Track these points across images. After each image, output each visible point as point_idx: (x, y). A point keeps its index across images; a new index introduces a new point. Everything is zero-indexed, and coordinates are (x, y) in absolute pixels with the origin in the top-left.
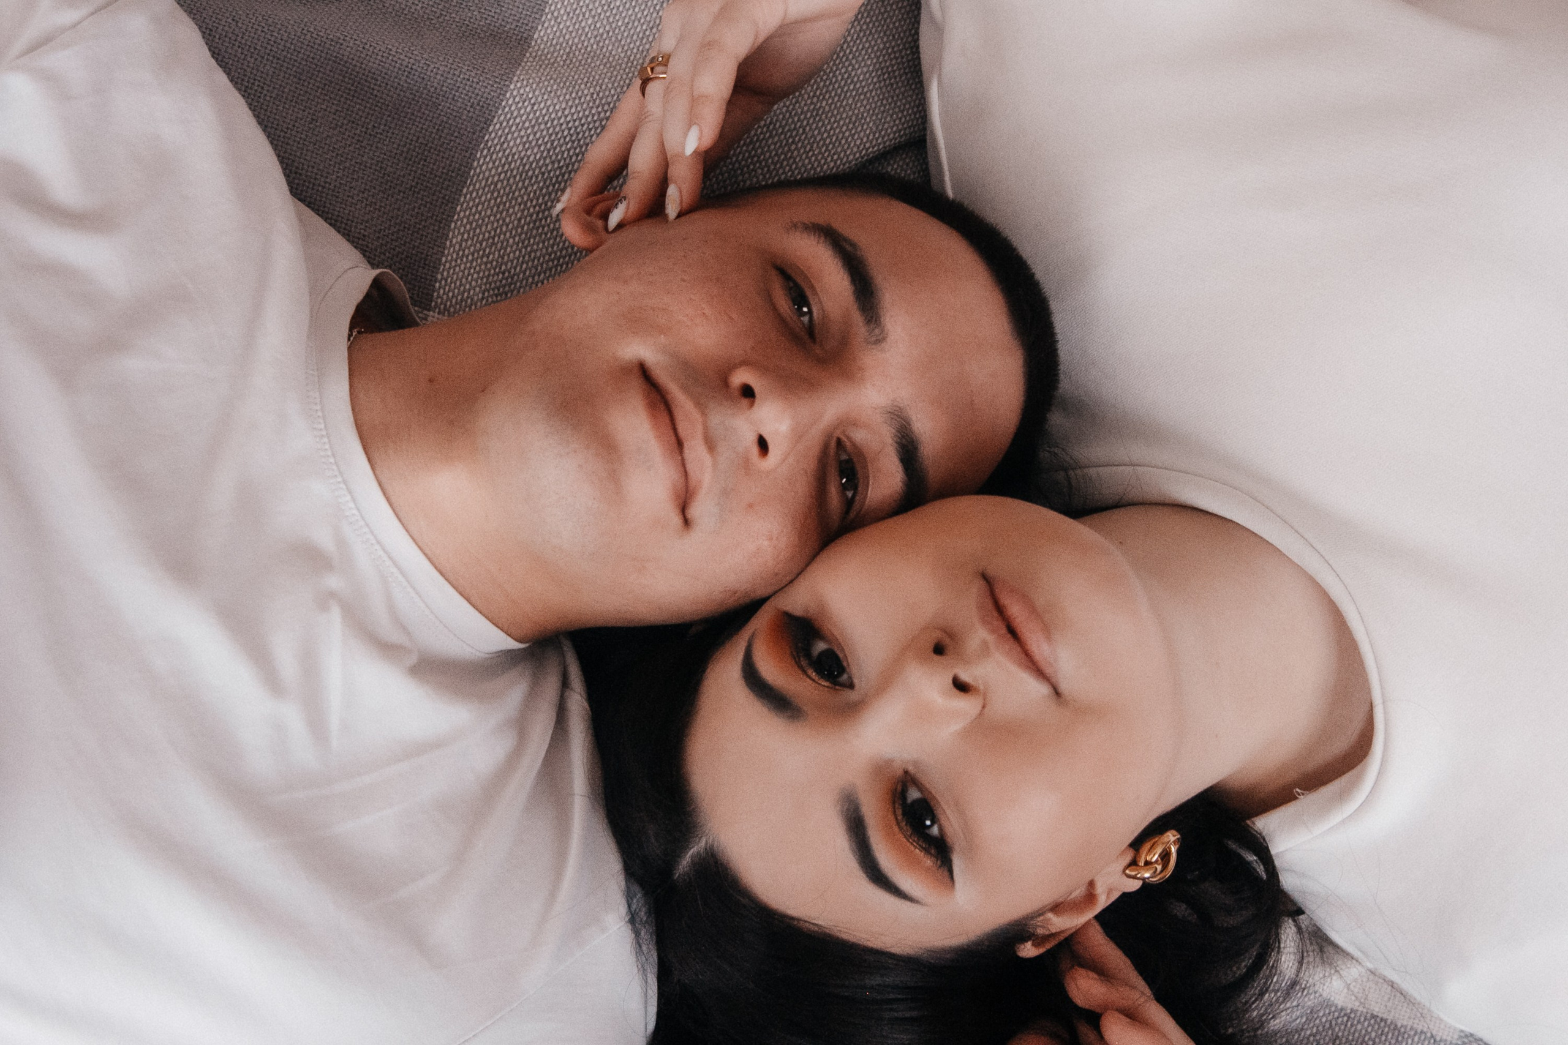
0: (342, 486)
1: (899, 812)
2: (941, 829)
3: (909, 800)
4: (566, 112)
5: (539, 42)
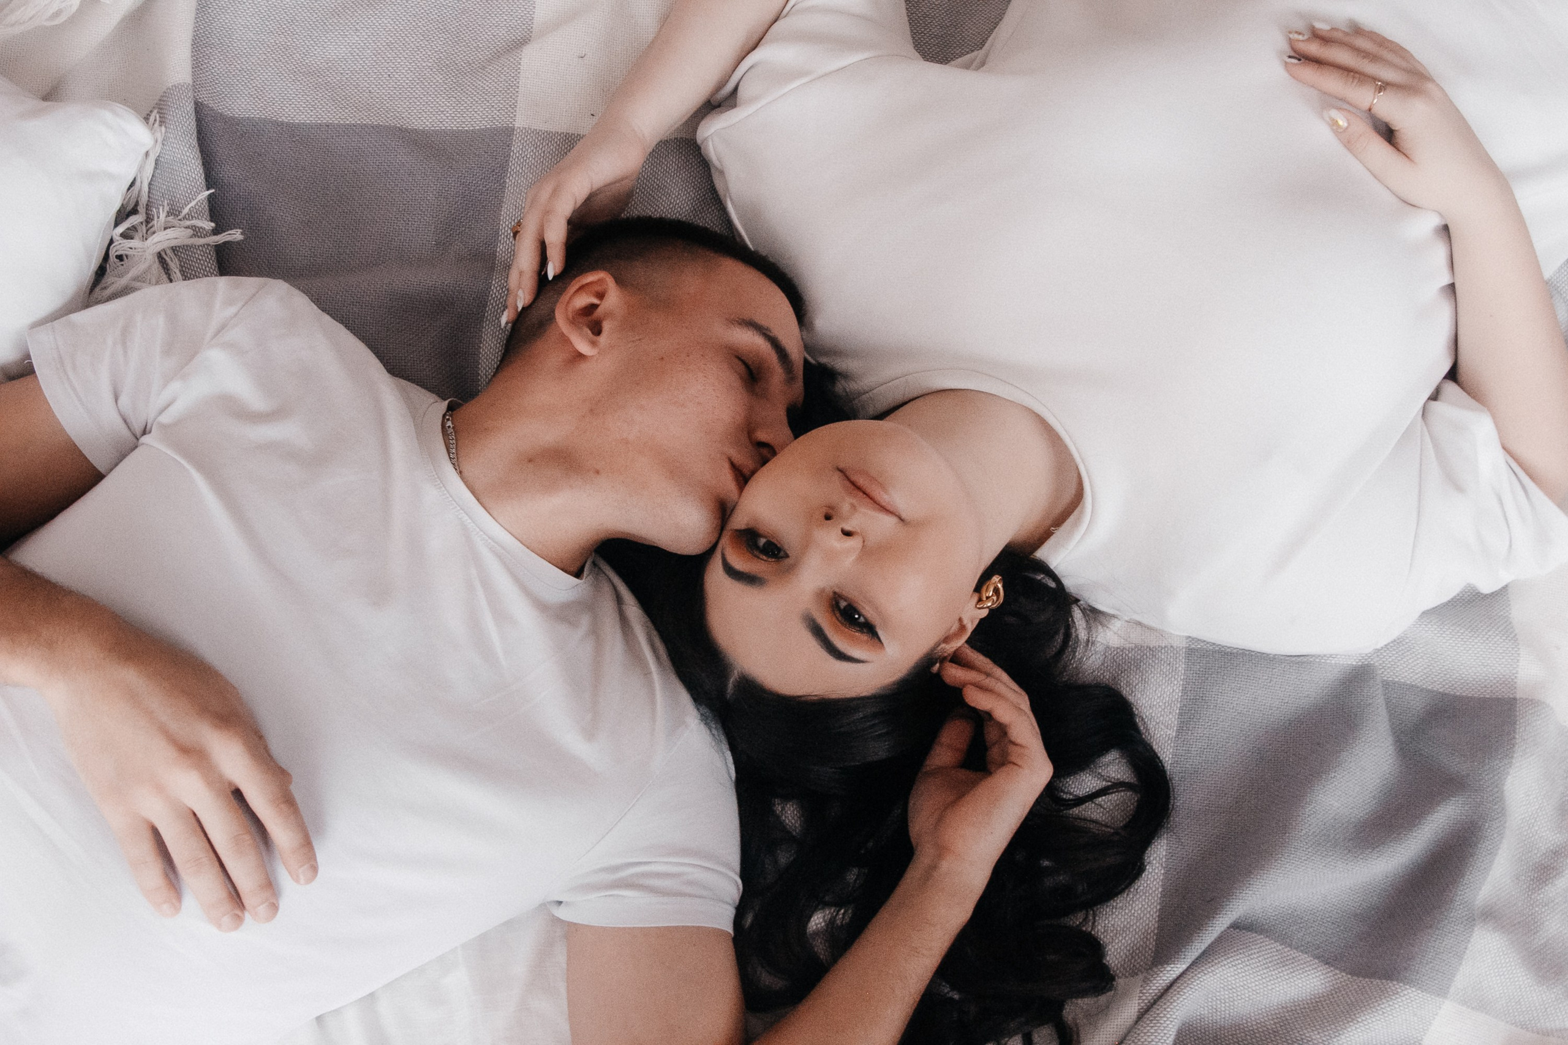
0: (462, 511)
1: (838, 615)
2: (865, 618)
3: (842, 607)
5: (501, 252)
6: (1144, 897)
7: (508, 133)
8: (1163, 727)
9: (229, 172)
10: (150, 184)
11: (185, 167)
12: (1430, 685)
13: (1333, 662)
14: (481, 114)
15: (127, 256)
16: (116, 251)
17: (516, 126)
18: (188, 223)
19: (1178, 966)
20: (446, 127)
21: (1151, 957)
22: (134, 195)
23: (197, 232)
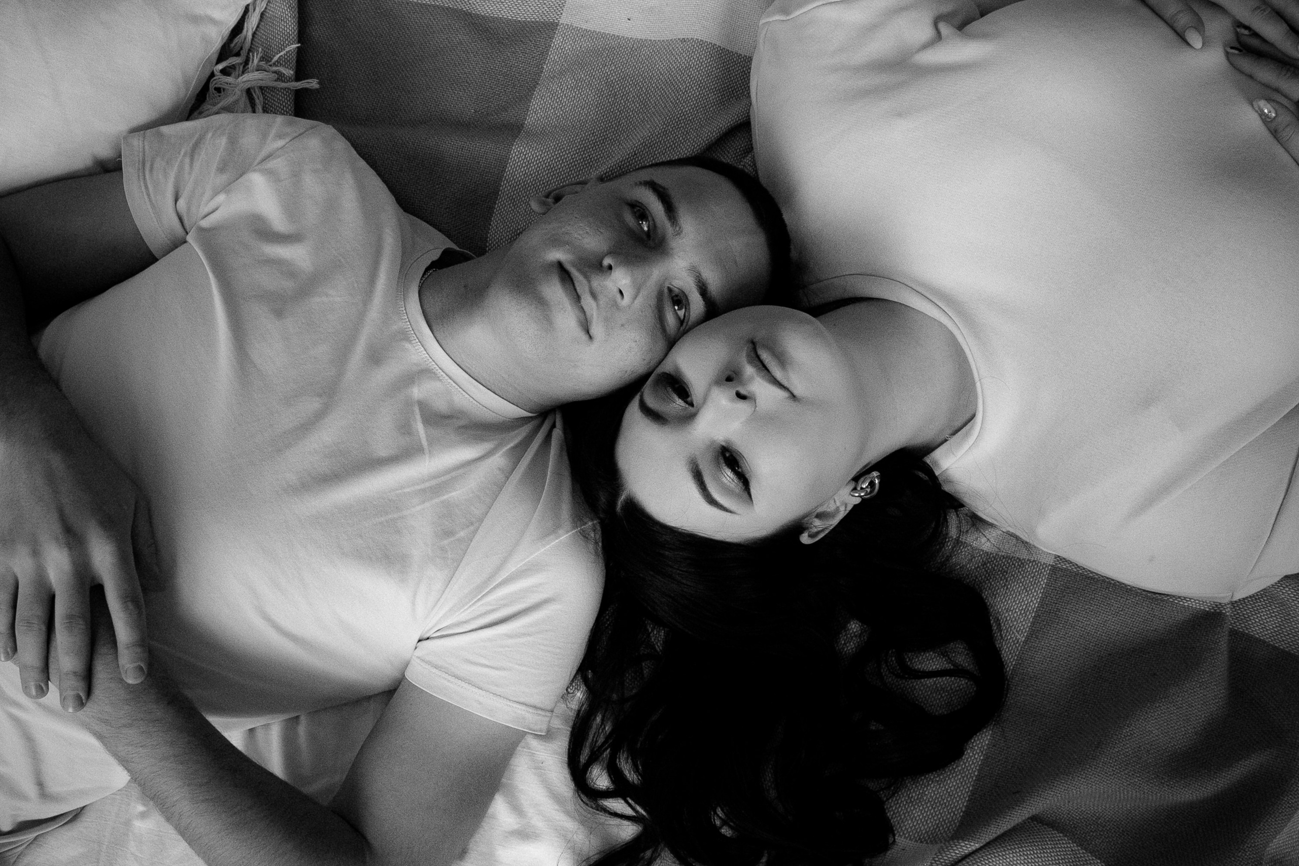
4: (542, 156)
6: (959, 777)
7: (552, 27)
8: (1015, 631)
9: (319, 32)
10: (254, 34)
11: (283, 23)
12: (1277, 643)
13: (1186, 604)
14: (534, 9)
15: (224, 89)
16: (216, 84)
17: (561, 22)
18: (275, 68)
19: (972, 844)
20: (503, 16)
21: (954, 830)
22: (240, 41)
23: (280, 77)
